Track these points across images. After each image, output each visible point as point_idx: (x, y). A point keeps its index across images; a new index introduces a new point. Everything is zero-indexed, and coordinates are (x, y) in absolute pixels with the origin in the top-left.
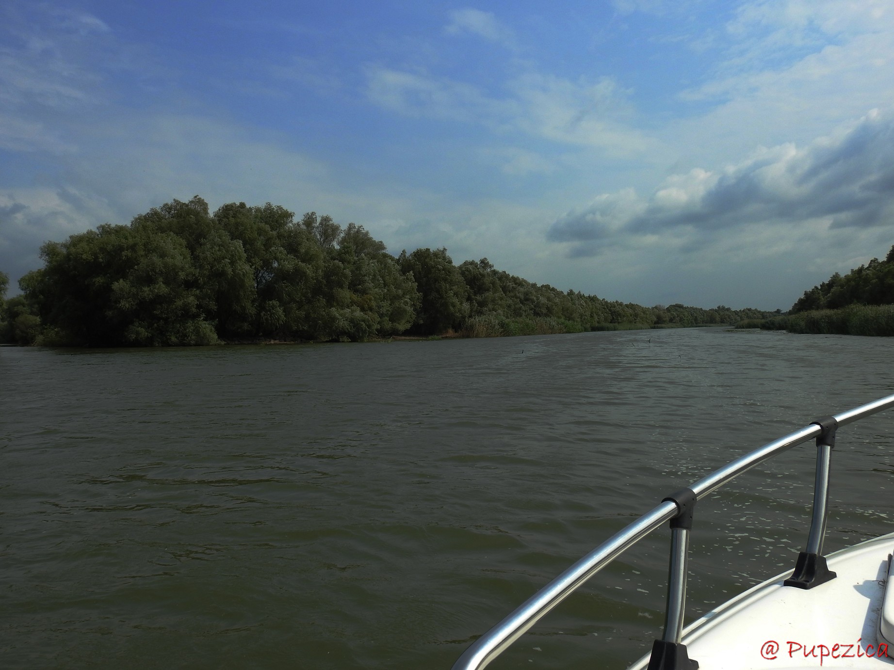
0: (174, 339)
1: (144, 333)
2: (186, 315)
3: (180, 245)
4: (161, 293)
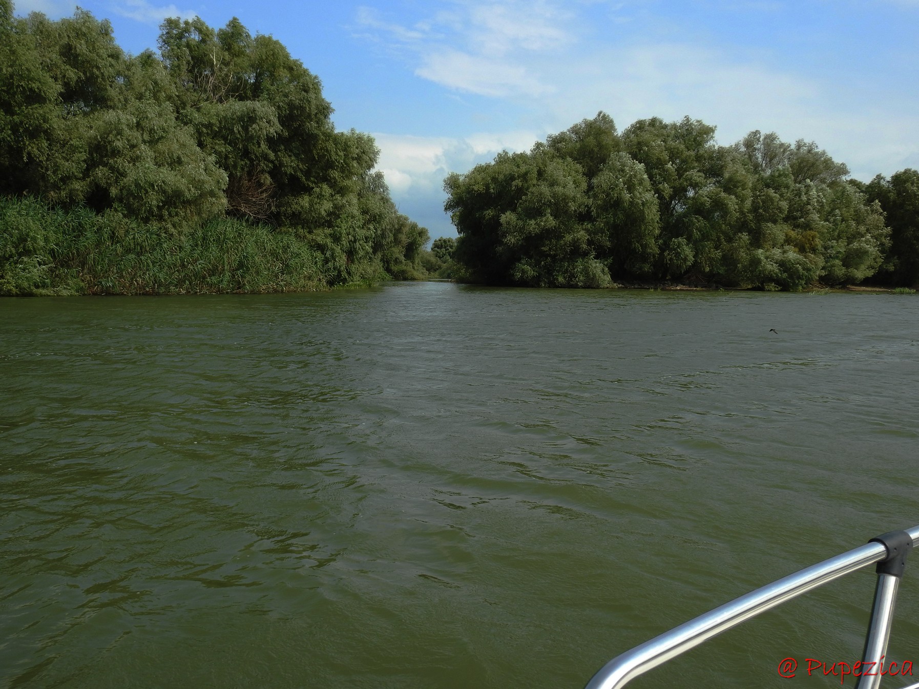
0: (561, 279)
1: (530, 271)
2: (576, 252)
3: (576, 172)
4: (548, 226)
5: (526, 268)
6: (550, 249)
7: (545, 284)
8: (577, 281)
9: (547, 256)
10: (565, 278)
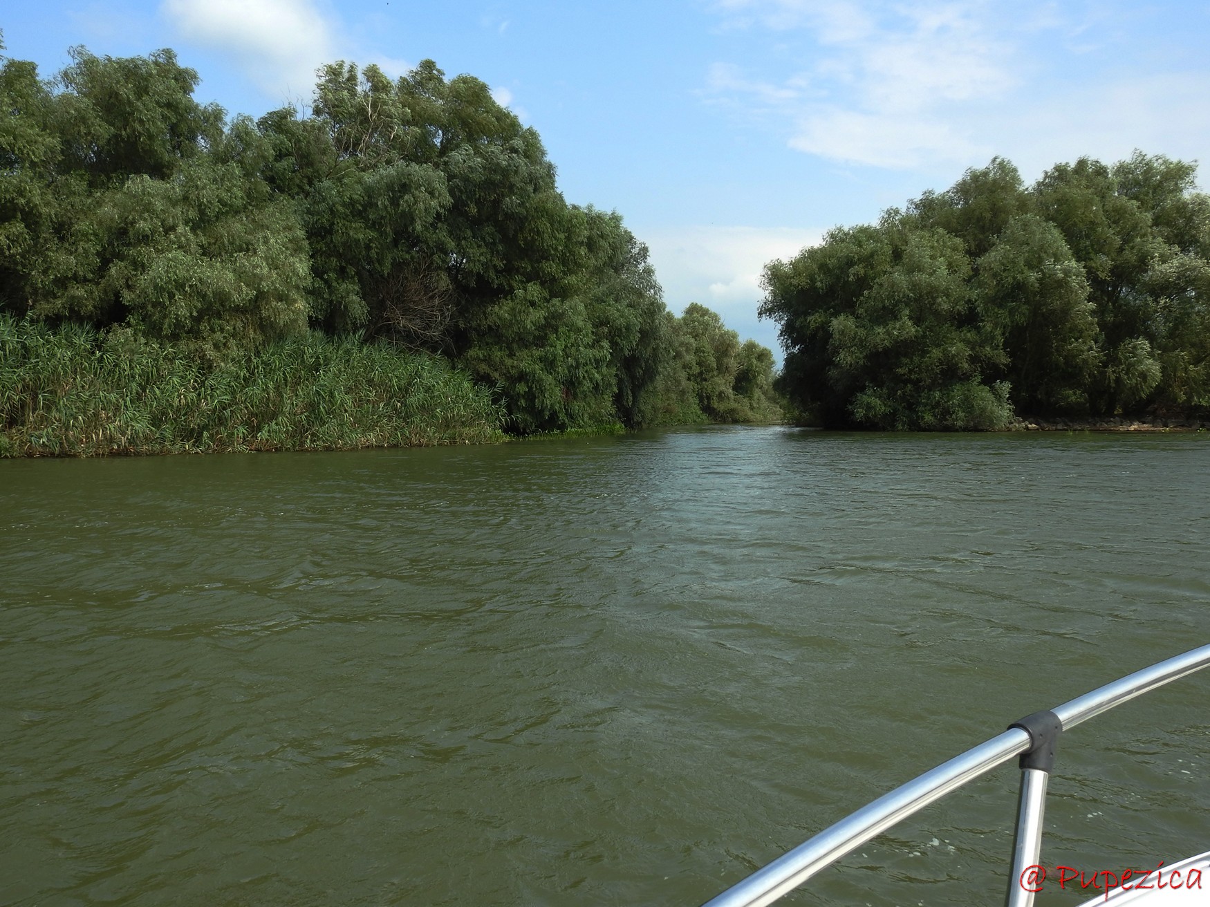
1: (880, 406)
3: (954, 250)
4: (905, 335)
5: (872, 401)
6: (910, 371)
7: (903, 426)
8: (953, 419)
9: (906, 382)
10: (935, 416)
